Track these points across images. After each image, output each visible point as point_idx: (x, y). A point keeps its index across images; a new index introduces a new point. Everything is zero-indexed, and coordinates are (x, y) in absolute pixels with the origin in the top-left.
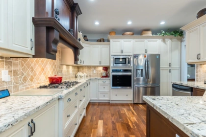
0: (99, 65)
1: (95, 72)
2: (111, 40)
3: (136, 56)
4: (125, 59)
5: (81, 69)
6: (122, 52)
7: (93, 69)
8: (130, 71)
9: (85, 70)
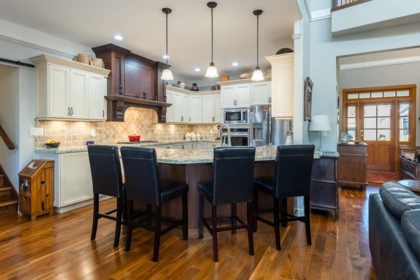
0: (211, 122)
1: (211, 132)
2: (222, 87)
3: (252, 109)
4: (239, 113)
5: (195, 128)
6: (235, 103)
7: (209, 127)
8: (246, 130)
9: (200, 129)
